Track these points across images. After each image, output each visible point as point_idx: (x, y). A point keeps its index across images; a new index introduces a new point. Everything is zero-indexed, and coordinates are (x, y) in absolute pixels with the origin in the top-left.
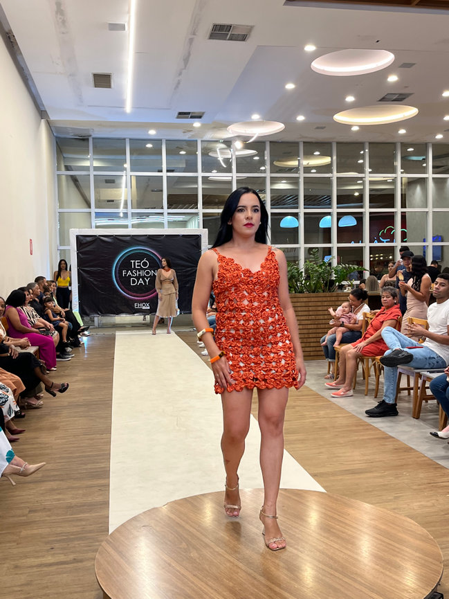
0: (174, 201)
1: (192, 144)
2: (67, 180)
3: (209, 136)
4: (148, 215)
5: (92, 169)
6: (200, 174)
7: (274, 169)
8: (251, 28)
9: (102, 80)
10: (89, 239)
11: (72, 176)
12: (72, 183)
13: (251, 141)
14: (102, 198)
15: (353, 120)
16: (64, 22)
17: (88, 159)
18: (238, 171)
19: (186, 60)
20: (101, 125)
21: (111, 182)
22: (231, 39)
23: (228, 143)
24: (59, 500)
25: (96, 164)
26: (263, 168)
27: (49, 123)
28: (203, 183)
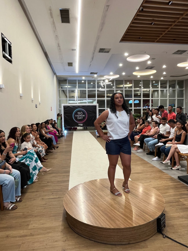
0: (90, 96)
1: (94, 81)
2: (61, 91)
3: (99, 79)
4: (83, 100)
5: (68, 88)
6: (96, 89)
7: (116, 88)
8: (110, 49)
9: (70, 64)
10: (67, 107)
11: (63, 90)
12: (63, 92)
13: (110, 80)
14: (71, 96)
15: (138, 74)
16: (60, 49)
17: (67, 85)
18: (107, 88)
19: (93, 58)
20: (70, 76)
21: (73, 91)
22: (104, 52)
23: (104, 80)
24: (56, 179)
25: (69, 87)
26: (113, 87)
27: (57, 76)
28: (97, 91)
